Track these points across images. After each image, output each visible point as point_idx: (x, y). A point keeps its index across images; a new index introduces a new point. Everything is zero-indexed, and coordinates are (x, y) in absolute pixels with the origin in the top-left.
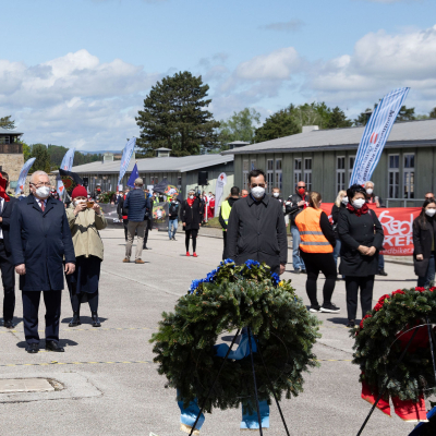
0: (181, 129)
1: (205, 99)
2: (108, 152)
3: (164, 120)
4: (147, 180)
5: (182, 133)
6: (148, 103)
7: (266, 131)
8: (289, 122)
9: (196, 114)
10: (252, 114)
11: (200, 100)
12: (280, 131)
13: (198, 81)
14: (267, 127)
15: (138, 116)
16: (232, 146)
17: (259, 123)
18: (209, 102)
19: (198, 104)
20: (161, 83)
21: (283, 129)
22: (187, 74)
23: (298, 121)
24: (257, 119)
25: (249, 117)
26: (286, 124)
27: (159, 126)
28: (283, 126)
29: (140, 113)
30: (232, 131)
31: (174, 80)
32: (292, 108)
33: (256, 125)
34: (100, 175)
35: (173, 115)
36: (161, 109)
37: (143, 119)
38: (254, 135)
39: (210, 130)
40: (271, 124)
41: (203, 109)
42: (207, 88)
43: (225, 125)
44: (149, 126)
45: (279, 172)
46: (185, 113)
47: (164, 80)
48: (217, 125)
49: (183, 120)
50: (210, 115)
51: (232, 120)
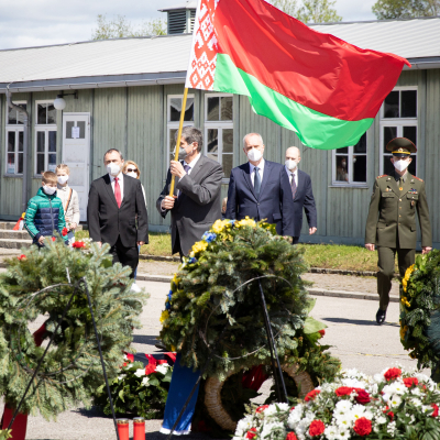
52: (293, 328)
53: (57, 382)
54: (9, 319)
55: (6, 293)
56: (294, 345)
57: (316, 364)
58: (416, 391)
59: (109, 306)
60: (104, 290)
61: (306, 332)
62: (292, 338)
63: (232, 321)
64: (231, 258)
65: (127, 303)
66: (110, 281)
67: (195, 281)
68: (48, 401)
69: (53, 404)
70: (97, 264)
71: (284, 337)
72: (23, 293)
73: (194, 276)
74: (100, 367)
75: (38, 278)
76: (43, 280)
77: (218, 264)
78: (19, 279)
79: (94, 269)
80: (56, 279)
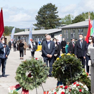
0: (49, 21)
1: (56, 11)
2: (26, 28)
3: (44, 18)
4: (37, 37)
5: (49, 22)
6: (39, 13)
7: (75, 21)
8: (82, 18)
9: (54, 16)
10: (71, 16)
11: (55, 12)
12: (79, 21)
13: (54, 6)
14: (75, 19)
15: (36, 17)
16: (62, 26)
17: (73, 18)
18: (57, 12)
19: (54, 13)
20: (43, 7)
21: (80, 20)
22: (51, 4)
23: (85, 18)
24: (73, 17)
25: (70, 17)
26: (81, 18)
27: (42, 20)
28: (80, 19)
29: (37, 16)
30: (65, 21)
31: (47, 6)
32: (83, 13)
33: (72, 19)
34: (24, 36)
35: (47, 17)
36: (43, 15)
37: (37, 18)
38: (72, 22)
39: (58, 21)
40: (77, 19)
41: (56, 14)
42: (57, 8)
43: (63, 19)
44: (39, 20)
45: (74, 33)
46: (50, 16)
47: (44, 6)
48: (60, 19)
49: (50, 18)
50: (58, 16)
51: (65, 18)
52: (80, 74)
53: (32, 84)
54: (22, 72)
55: (21, 67)
56: (80, 77)
57: (85, 81)
58: (79, 87)
59: (42, 70)
60: (41, 67)
61: (83, 75)
62: (80, 76)
63: (64, 73)
64: (63, 61)
65: (46, 69)
66: (42, 65)
67: (55, 65)
68: (30, 87)
69: (31, 88)
70: (40, 62)
71: (78, 76)
72: (25, 67)
73: (55, 64)
74: (40, 81)
75: (27, 65)
76: (28, 65)
77: (60, 62)
78: (24, 65)
79: (39, 63)
80: (31, 65)
